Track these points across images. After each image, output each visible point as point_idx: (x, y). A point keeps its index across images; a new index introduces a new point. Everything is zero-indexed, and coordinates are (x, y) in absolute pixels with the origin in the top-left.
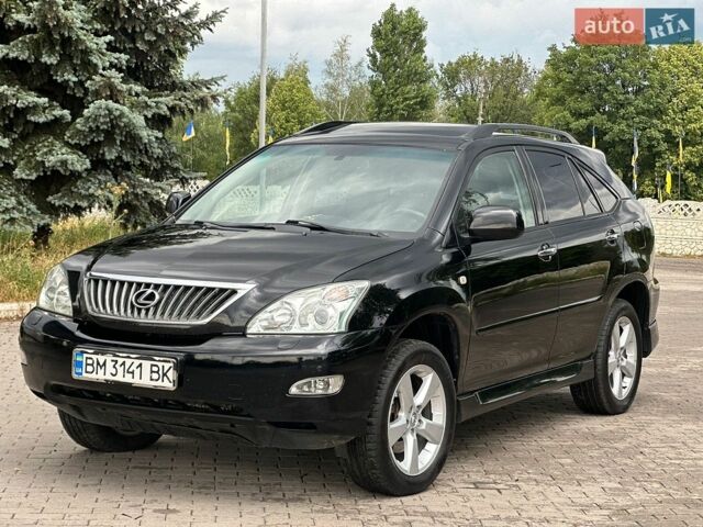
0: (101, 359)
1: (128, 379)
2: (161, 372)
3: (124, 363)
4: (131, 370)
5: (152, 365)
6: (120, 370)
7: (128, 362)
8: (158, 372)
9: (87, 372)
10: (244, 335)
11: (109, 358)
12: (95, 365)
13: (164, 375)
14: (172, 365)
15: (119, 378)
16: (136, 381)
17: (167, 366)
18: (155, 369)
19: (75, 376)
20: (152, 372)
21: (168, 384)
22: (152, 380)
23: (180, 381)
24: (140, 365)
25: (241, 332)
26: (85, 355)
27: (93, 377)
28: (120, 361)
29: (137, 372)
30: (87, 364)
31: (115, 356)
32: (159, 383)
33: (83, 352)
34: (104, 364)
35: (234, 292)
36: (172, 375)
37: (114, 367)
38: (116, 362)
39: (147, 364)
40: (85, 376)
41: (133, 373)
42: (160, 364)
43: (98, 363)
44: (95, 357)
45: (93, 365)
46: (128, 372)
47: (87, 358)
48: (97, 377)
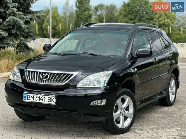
0: (32, 95)
1: (41, 101)
2: (51, 99)
3: (39, 97)
4: (42, 99)
5: (48, 97)
6: (38, 99)
7: (41, 96)
8: (50, 99)
9: (28, 99)
10: (76, 88)
11: (35, 95)
12: (30, 97)
13: (52, 100)
14: (55, 97)
15: (38, 101)
16: (43, 102)
17: (53, 97)
18: (49, 98)
19: (24, 101)
20: (48, 99)
21: (53, 103)
22: (48, 102)
23: (57, 102)
24: (45, 97)
25: (75, 87)
26: (27, 94)
27: (29, 101)
28: (38, 96)
29: (44, 99)
30: (28, 97)
31: (36, 94)
32: (51, 103)
33: (26, 93)
34: (33, 97)
35: (72, 75)
36: (55, 100)
37: (36, 98)
38: (37, 96)
39: (46, 97)
40: (27, 101)
41: (42, 100)
42: (51, 97)
43: (31, 97)
44: (30, 95)
45: (29, 97)
46: (41, 99)
47: (28, 95)
48: (31, 101)
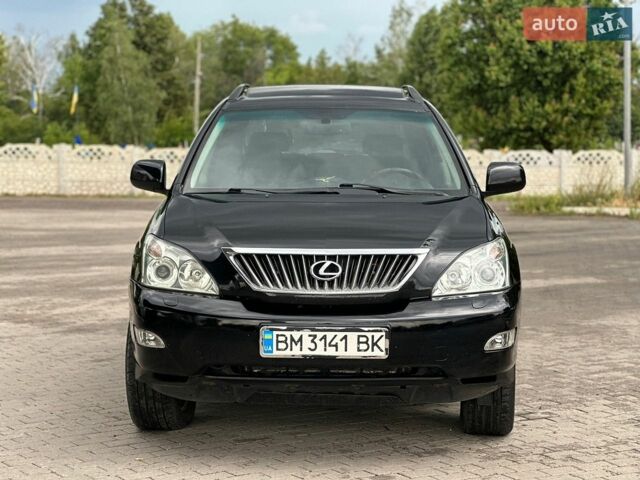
0: (296, 335)
1: (331, 352)
2: (370, 343)
3: (324, 337)
4: (334, 343)
5: (359, 336)
6: (321, 344)
7: (330, 335)
8: (366, 343)
9: (278, 349)
10: (430, 298)
11: (306, 334)
12: (289, 342)
13: (374, 344)
14: (384, 334)
15: (320, 352)
16: (341, 353)
17: (377, 335)
18: (363, 339)
19: (263, 354)
20: (359, 343)
21: (380, 353)
22: (359, 350)
23: (391, 350)
24: (345, 337)
26: (275, 333)
27: (288, 353)
28: (320, 335)
29: (341, 345)
30: (278, 342)
31: (313, 330)
32: (369, 353)
33: (272, 330)
34: (301, 339)
36: (384, 343)
37: (313, 341)
38: (315, 336)
39: (352, 336)
40: (276, 354)
41: (336, 346)
42: (369, 335)
43: (292, 339)
44: (288, 334)
45: (285, 342)
46: (330, 345)
47: (278, 336)
48: (292, 353)
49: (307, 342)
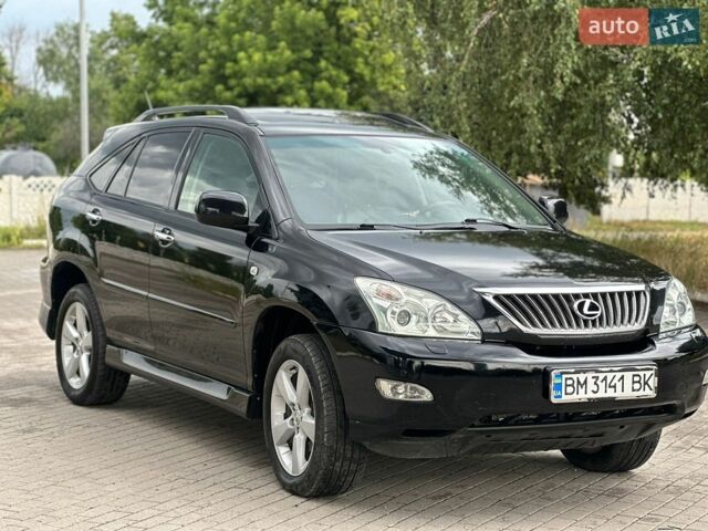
0: (582, 377)
1: (610, 393)
2: (642, 382)
3: (605, 379)
4: (613, 384)
5: (634, 376)
6: (602, 385)
7: (610, 376)
8: (639, 382)
9: (566, 394)
11: (590, 375)
12: (575, 385)
13: (646, 383)
14: (654, 372)
15: (601, 394)
16: (619, 395)
17: (648, 373)
18: (637, 379)
19: (554, 400)
20: (634, 382)
21: (649, 392)
22: (633, 390)
23: (659, 389)
24: (622, 378)
26: (564, 376)
27: (574, 398)
28: (601, 376)
29: (619, 385)
30: (566, 385)
31: (596, 372)
32: (641, 393)
33: (562, 373)
34: (585, 382)
36: (653, 382)
37: (596, 383)
38: (597, 378)
39: (628, 376)
40: (565, 399)
41: (615, 387)
42: (642, 374)
43: (579, 382)
44: (575, 377)
45: (572, 385)
46: (610, 387)
47: (566, 379)
48: (579, 397)
49: (591, 386)
